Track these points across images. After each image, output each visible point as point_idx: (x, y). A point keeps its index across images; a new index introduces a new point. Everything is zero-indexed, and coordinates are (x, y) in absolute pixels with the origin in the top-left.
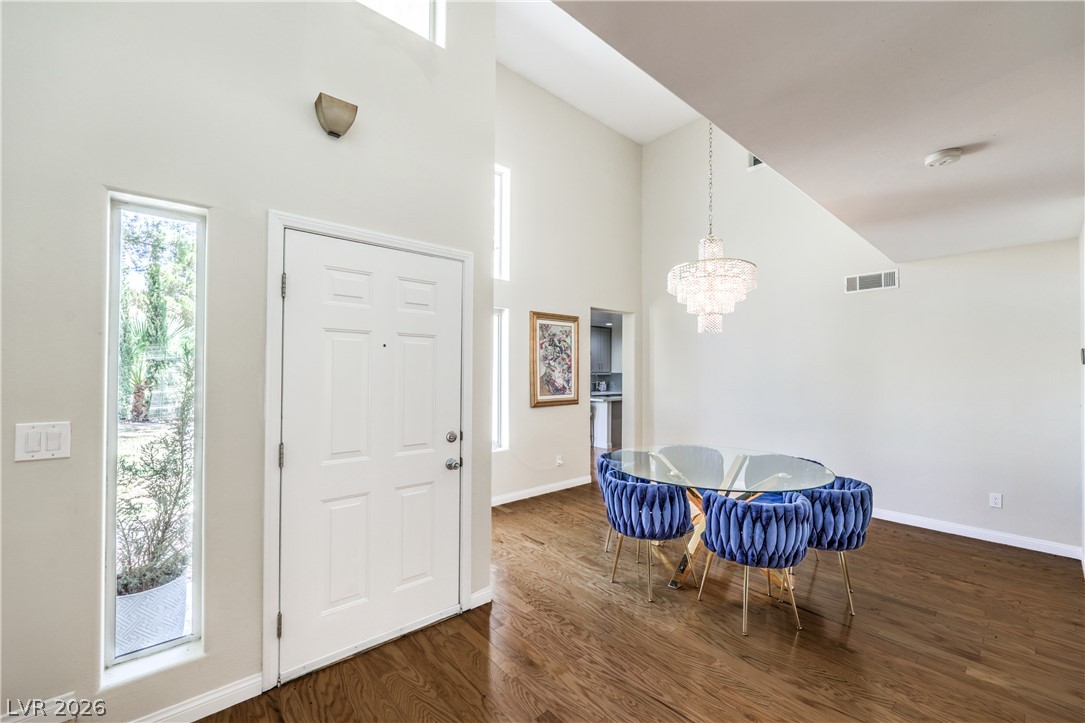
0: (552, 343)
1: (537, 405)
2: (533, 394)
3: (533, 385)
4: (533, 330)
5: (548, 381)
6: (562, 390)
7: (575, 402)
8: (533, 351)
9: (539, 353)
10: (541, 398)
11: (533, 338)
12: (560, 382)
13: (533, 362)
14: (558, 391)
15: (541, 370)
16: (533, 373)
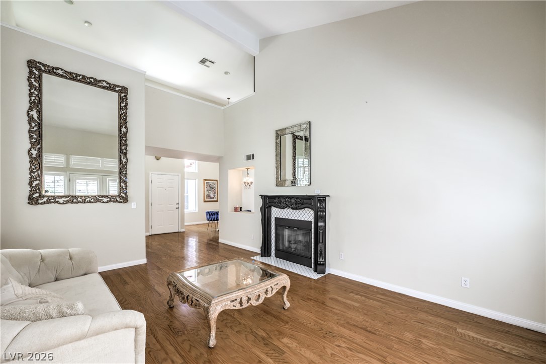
0: (210, 187)
1: (205, 202)
2: (205, 199)
3: (204, 197)
4: (204, 184)
5: (209, 196)
6: (213, 198)
7: (217, 201)
8: (204, 188)
9: (206, 189)
10: (206, 200)
11: (204, 185)
12: (212, 196)
13: (204, 191)
14: (211, 198)
15: (206, 193)
16: (204, 194)
